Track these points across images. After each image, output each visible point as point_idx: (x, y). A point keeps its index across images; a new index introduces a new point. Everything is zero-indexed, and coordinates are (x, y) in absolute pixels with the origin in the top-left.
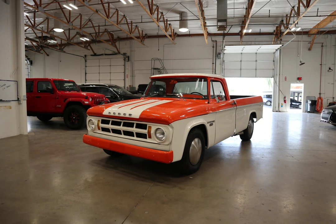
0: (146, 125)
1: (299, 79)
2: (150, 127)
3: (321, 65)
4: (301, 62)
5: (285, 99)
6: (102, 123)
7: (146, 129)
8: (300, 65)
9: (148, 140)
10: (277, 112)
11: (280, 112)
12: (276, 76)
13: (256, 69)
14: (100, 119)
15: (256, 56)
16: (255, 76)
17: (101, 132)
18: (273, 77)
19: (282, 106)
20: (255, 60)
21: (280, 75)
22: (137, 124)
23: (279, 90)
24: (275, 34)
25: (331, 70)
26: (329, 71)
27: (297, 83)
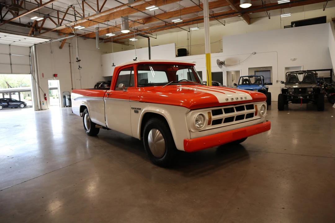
0: (253, 105)
1: (55, 75)
2: (256, 106)
3: (70, 63)
4: (77, 59)
5: (45, 96)
6: (213, 115)
7: (253, 108)
8: (77, 61)
9: (255, 118)
10: (39, 110)
11: (42, 110)
12: (33, 72)
13: (11, 64)
14: (210, 110)
15: (10, 48)
16: (11, 72)
17: (211, 127)
18: (31, 73)
19: (43, 104)
20: (9, 53)
21: (37, 71)
22: (246, 106)
23: (39, 87)
24: (33, 26)
25: (80, 68)
26: (79, 68)
27: (54, 79)
